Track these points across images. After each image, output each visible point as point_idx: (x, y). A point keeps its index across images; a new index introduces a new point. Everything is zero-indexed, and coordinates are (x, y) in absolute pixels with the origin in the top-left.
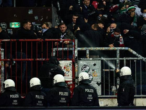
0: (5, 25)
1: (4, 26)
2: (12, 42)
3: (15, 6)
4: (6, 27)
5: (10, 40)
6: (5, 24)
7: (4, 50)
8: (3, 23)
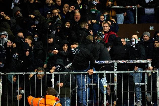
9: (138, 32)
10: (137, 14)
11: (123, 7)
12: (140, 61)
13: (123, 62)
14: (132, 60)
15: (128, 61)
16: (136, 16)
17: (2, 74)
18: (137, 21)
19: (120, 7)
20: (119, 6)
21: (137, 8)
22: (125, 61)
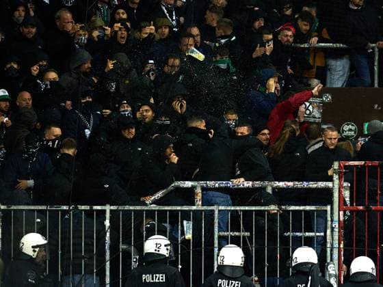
0: (353, 128)
1: (350, 130)
2: (368, 166)
3: (376, 85)
4: (355, 133)
5: (365, 163)
6: (352, 125)
7: (349, 185)
8: (348, 125)
9: (378, 107)
10: (376, 63)
11: (341, 45)
12: (324, 183)
13: (285, 186)
14: (306, 181)
15: (297, 183)
16: (376, 69)
17: (3, 207)
18: (376, 82)
19: (335, 45)
20: (333, 43)
21: (376, 50)
22: (291, 184)
